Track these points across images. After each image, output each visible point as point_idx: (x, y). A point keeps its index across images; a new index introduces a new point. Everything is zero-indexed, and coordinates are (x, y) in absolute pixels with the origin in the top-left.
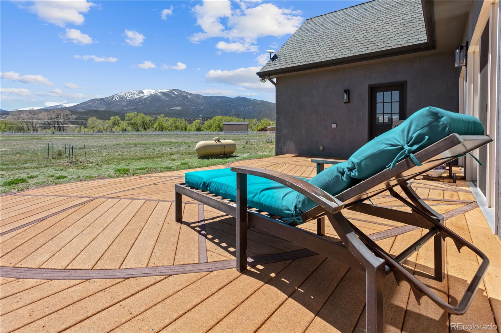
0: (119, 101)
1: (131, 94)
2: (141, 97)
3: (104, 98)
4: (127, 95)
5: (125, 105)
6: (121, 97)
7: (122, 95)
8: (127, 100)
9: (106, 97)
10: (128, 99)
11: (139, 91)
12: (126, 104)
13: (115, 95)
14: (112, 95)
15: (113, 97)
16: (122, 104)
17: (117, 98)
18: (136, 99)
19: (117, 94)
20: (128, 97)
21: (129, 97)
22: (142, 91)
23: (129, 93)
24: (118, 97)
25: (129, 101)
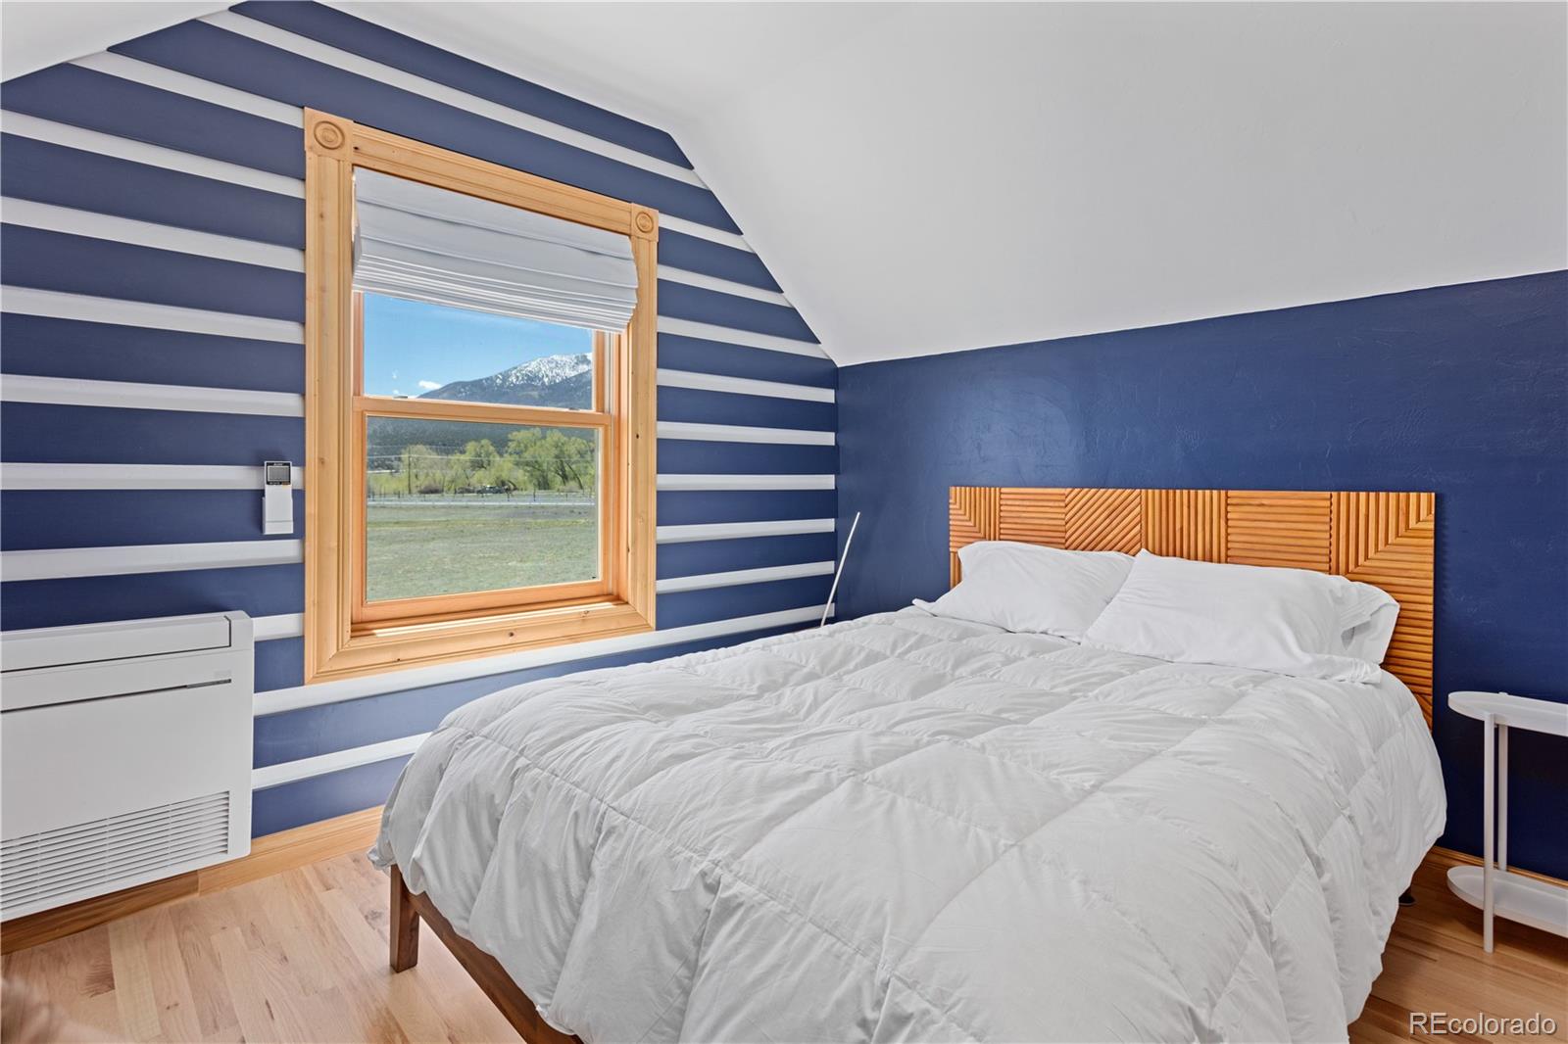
0: (522, 387)
1: (553, 365)
2: (581, 375)
3: (481, 380)
4: (543, 369)
5: (537, 397)
6: (526, 375)
7: (529, 369)
8: (543, 383)
9: (488, 376)
10: (546, 380)
11: (577, 357)
12: (540, 395)
13: (510, 370)
14: (502, 370)
15: (506, 376)
16: (531, 395)
17: (517, 377)
18: (567, 380)
19: (515, 368)
20: (547, 376)
21: (550, 374)
22: (585, 357)
23: (549, 362)
24: (518, 374)
25: (550, 387)
